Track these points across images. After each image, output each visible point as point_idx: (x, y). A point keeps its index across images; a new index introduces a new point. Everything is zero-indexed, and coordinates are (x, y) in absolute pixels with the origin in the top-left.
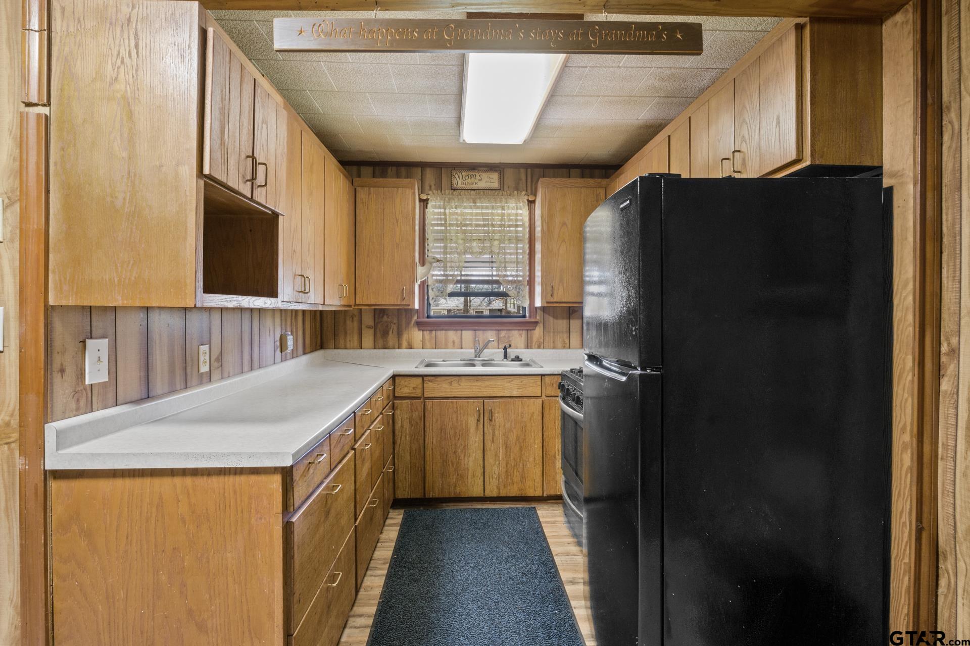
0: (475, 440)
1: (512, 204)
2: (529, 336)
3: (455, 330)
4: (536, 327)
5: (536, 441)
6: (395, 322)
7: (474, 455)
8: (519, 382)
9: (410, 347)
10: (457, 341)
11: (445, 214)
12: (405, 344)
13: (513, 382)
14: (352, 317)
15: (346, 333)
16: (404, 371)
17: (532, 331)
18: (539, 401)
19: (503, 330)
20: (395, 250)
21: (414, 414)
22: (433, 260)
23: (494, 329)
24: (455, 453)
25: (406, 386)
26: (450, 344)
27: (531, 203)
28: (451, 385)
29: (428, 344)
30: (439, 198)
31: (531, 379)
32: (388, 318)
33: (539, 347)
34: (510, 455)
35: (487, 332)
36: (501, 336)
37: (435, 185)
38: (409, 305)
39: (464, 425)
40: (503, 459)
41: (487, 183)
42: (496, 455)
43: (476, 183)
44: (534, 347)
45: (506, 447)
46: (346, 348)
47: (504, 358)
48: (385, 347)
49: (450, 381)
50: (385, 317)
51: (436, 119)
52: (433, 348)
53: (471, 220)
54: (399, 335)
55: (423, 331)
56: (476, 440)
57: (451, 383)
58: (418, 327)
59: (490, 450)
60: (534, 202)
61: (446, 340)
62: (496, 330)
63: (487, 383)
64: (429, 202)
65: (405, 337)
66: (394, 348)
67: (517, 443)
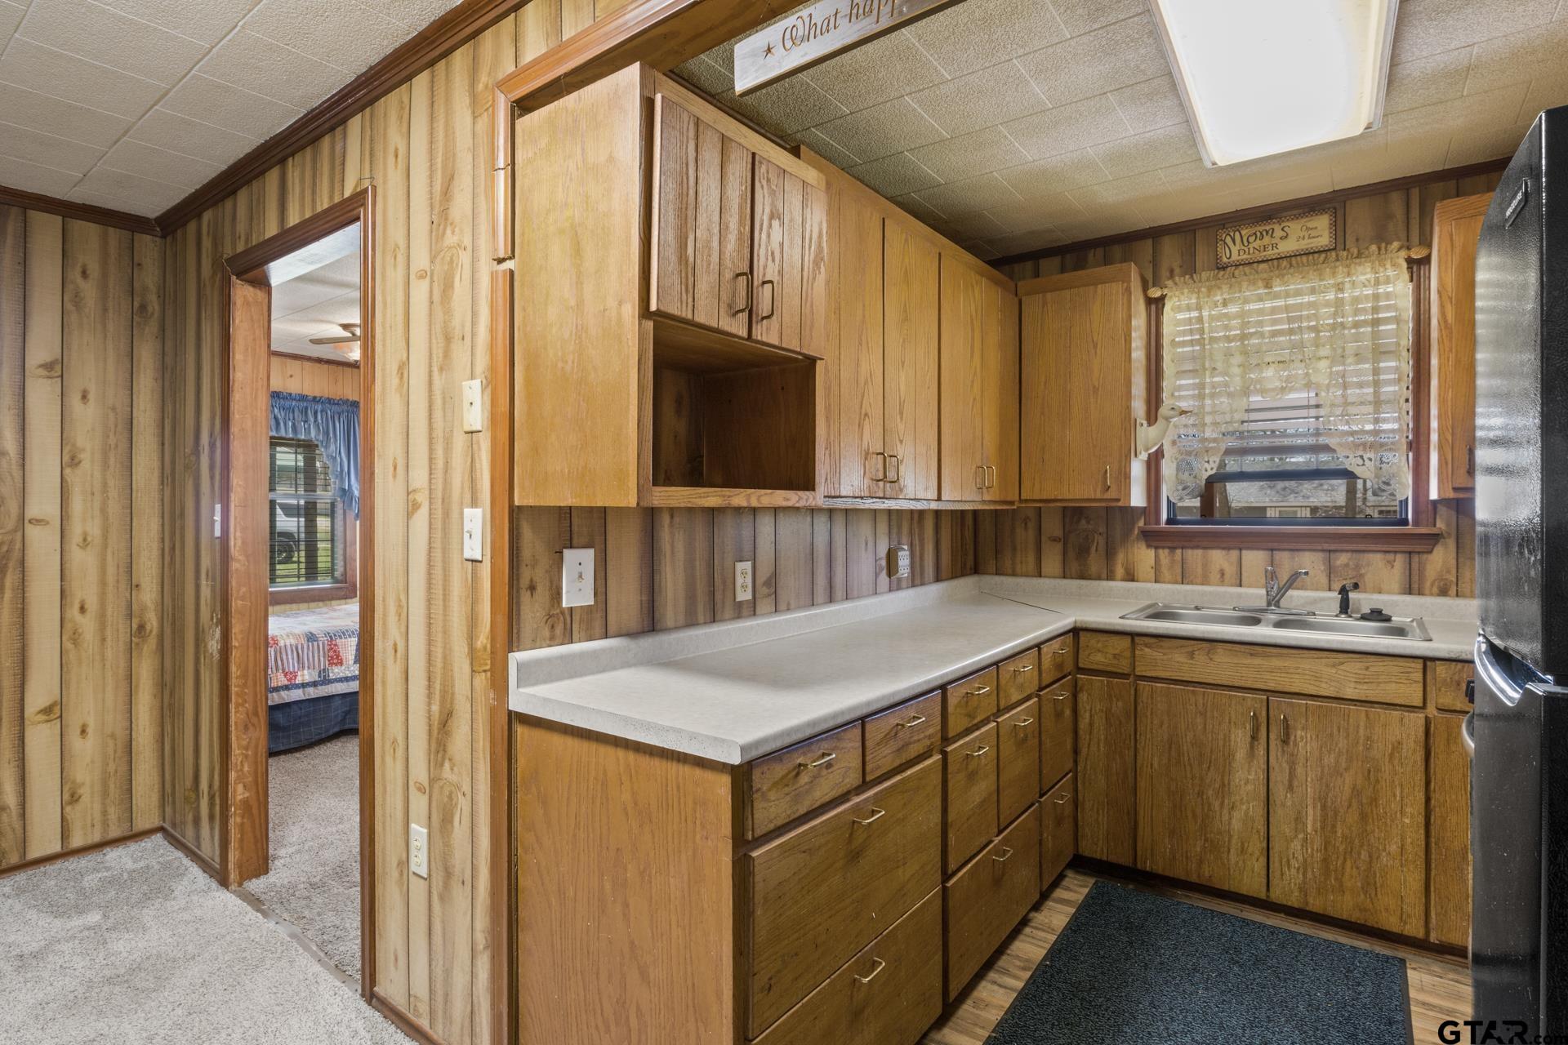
0: (1246, 777)
1: (1364, 273)
2: (1415, 566)
3: (1224, 549)
4: (1434, 545)
5: (1408, 810)
6: (1101, 530)
7: (1244, 807)
8: (1361, 669)
9: (1131, 577)
10: (1230, 570)
11: (1200, 319)
12: (1120, 571)
13: (1342, 667)
14: (1026, 521)
15: (1014, 549)
16: (1095, 622)
17: (1425, 556)
18: (1419, 718)
19: (1342, 551)
20: (1092, 400)
21: (1114, 705)
22: (1172, 412)
23: (1320, 548)
24: (1200, 794)
25: (1099, 651)
26: (1215, 576)
27: (1417, 266)
28: (1192, 658)
29: (1166, 573)
30: (1186, 291)
31: (1392, 666)
32: (1088, 522)
33: (1443, 592)
34: (1334, 826)
35: (1301, 553)
36: (1338, 563)
37: (1181, 267)
38: (1118, 500)
39: (1221, 743)
40: (1316, 831)
41: (1301, 242)
42: (1299, 820)
43: (1275, 246)
44: (1427, 591)
45: (1324, 807)
46: (1014, 574)
47: (1341, 612)
48: (1082, 577)
49: (1191, 649)
50: (1083, 522)
51: (1147, 135)
52: (1176, 582)
53: (1260, 323)
54: (1110, 554)
55: (1156, 548)
56: (1250, 777)
57: (1191, 655)
58: (1146, 541)
59: (1283, 805)
60: (1426, 260)
61: (1205, 565)
62: (1323, 551)
63: (1276, 663)
64: (1166, 301)
65: (1120, 557)
66: (1099, 578)
67: (1355, 805)
